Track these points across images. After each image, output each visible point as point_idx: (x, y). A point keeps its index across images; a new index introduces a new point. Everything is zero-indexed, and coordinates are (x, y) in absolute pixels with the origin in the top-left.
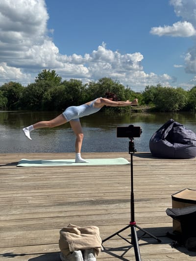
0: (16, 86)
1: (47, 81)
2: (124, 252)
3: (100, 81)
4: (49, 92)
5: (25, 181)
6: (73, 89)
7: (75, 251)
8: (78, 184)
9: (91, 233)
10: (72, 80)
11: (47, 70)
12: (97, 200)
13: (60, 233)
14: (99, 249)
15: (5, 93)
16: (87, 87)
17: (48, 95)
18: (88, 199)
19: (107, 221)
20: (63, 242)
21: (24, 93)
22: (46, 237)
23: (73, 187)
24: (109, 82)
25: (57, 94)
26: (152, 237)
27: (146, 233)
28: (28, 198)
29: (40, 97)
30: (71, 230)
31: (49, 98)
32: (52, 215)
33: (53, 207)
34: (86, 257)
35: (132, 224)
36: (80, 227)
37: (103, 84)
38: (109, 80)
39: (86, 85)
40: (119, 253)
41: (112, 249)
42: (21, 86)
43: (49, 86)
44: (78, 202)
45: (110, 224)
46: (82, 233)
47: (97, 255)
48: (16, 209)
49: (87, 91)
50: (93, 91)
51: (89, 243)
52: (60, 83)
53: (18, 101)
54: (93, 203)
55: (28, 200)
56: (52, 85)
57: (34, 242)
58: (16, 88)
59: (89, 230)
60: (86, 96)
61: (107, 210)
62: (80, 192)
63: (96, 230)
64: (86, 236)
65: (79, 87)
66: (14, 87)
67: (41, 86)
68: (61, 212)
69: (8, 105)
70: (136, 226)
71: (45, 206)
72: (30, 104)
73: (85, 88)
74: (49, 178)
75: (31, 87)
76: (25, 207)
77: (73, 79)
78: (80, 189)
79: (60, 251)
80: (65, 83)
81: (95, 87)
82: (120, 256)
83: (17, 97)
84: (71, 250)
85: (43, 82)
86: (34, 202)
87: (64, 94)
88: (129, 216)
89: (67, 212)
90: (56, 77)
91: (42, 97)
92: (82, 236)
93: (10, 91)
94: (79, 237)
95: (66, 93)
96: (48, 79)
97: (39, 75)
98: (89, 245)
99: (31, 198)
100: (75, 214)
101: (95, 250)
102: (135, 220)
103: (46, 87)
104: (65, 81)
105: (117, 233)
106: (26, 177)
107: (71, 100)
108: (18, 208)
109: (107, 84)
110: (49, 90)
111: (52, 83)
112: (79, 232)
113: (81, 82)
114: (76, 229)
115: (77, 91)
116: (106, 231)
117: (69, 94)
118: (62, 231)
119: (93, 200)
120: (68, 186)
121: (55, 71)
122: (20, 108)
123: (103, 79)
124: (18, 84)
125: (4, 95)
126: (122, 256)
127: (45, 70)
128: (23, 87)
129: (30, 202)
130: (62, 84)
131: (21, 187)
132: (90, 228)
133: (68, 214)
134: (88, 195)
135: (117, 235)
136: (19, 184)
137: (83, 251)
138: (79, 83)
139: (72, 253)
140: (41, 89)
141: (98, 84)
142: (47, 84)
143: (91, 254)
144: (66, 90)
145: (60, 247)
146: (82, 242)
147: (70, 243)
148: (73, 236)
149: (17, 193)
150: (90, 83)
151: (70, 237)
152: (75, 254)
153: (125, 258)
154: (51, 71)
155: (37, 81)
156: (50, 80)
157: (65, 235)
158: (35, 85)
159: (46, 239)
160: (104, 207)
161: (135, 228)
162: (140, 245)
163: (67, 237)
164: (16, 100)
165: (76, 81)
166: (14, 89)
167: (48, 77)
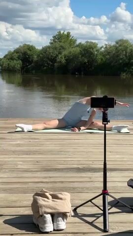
0: (31, 48)
1: (61, 44)
2: (95, 218)
3: (117, 43)
4: (63, 55)
5: (19, 146)
6: (87, 52)
7: (45, 215)
8: (68, 152)
9: (61, 199)
10: (87, 42)
11: (62, 32)
12: (84, 168)
13: (33, 197)
14: (68, 214)
15: (19, 56)
16: (103, 49)
17: (61, 59)
18: (75, 166)
19: (87, 188)
20: (35, 205)
21: (38, 56)
22: (25, 200)
23: (64, 154)
24: (126, 44)
25: (71, 57)
26: (126, 206)
27: (118, 202)
28: (18, 162)
29: (54, 60)
30: (43, 195)
31: (63, 61)
32: (37, 180)
33: (39, 173)
34: (55, 221)
35: (105, 193)
36: (52, 193)
37: (120, 46)
38: (126, 41)
39: (101, 48)
40: (90, 219)
41: (85, 215)
42: (35, 48)
43: (64, 48)
44: (65, 169)
45: (91, 191)
46: (53, 198)
47: (66, 219)
48: (5, 172)
49: (103, 53)
50: (109, 53)
51: (58, 208)
52: (75, 45)
53: (33, 64)
54: (79, 170)
55: (17, 165)
56: (67, 47)
57: (14, 204)
58: (30, 51)
59: (60, 196)
60: (102, 59)
61: (90, 178)
62: (69, 159)
63: (67, 196)
64: (56, 202)
65: (95, 50)
66: (28, 49)
67: (56, 48)
68: (45, 178)
69: (22, 68)
70: (108, 195)
71: (32, 171)
72: (44, 67)
73: (101, 50)
74: (43, 144)
75: (45, 50)
76: (13, 171)
77: (89, 41)
78: (70, 156)
79: (32, 214)
80: (80, 45)
81: (111, 49)
82: (90, 222)
83: (31, 60)
84: (41, 214)
85: (58, 45)
86: (23, 167)
87: (78, 57)
88: (102, 185)
89: (52, 178)
90: (71, 39)
91: (56, 60)
92: (53, 201)
93: (25, 54)
94: (50, 202)
95: (80, 56)
96: (63, 41)
97: (53, 37)
98: (58, 209)
99: (21, 163)
100: (59, 181)
101: (64, 215)
102: (107, 189)
103: (60, 49)
104: (80, 43)
105: (90, 201)
106: (22, 143)
107: (85, 63)
108: (7, 172)
109: (124, 46)
110: (63, 53)
111: (66, 45)
112: (50, 197)
113: (97, 44)
114: (47, 194)
115: (92, 53)
116: (83, 198)
117: (83, 58)
118: (34, 195)
119: (80, 167)
120: (59, 152)
121: (70, 33)
122: (34, 71)
123: (120, 40)
124: (32, 46)
125: (19, 58)
126: (92, 222)
127: (60, 32)
128: (37, 49)
129: (19, 167)
130: (77, 46)
131: (14, 152)
132: (61, 194)
133: (52, 180)
134: (76, 162)
135: (90, 202)
136: (13, 149)
137: (53, 215)
138: (95, 45)
139: (42, 216)
140: (55, 52)
141: (114, 46)
142: (61, 46)
143: (60, 219)
144: (81, 53)
145: (33, 210)
146: (52, 207)
147: (41, 207)
148: (44, 201)
149: (9, 158)
150: (106, 45)
151: (41, 201)
152: (45, 217)
153: (95, 224)
154: (66, 33)
155: (51, 43)
156: (64, 42)
157: (37, 199)
158: (49, 47)
159: (25, 202)
160: (89, 174)
161: (106, 196)
162: (109, 213)
163: (38, 201)
164: (31, 62)
165: (92, 43)
166: (29, 52)
167: (62, 38)
